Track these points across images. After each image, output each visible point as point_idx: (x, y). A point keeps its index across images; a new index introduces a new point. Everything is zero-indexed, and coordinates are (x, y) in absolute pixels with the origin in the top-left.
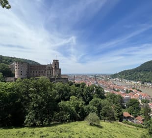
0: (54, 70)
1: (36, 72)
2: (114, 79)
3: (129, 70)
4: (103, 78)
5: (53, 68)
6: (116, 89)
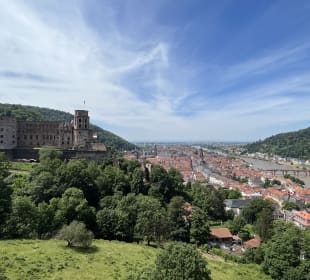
0: (76, 133)
1: (37, 137)
2: (253, 155)
3: (288, 134)
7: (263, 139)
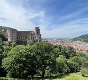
0: (36, 35)
1: (23, 37)
2: (75, 42)
3: (86, 35)
4: (66, 41)
5: (36, 33)
6: (79, 49)
7: (78, 37)
